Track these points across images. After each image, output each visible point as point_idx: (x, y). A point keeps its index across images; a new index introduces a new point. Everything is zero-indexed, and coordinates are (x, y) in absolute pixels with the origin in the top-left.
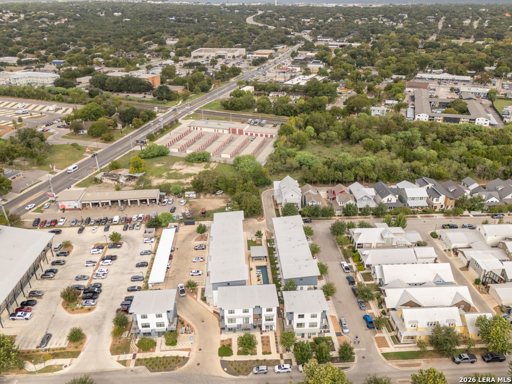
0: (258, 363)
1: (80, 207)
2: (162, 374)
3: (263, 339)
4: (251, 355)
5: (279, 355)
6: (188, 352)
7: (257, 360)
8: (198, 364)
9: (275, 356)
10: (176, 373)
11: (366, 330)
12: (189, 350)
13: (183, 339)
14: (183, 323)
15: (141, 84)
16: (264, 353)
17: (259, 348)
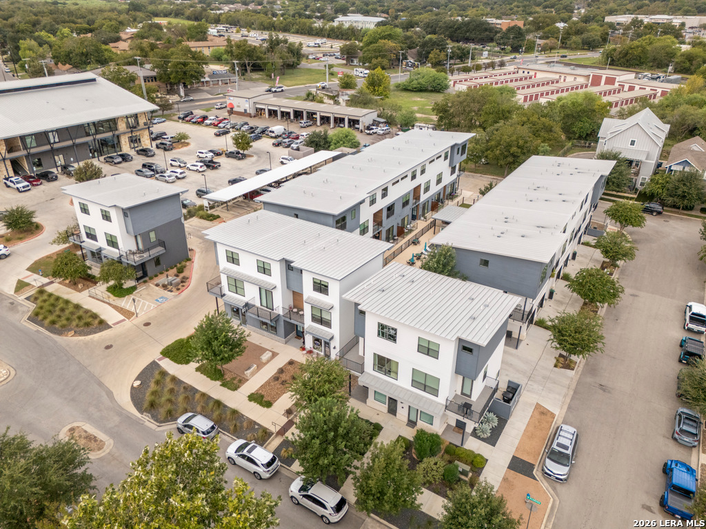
0: (215, 410)
1: (252, 112)
2: (38, 331)
3: (289, 367)
4: (223, 385)
5: (285, 420)
6: (122, 317)
7: (218, 403)
8: (108, 347)
9: (271, 418)
10: (55, 342)
11: (649, 509)
12: (128, 314)
13: (148, 294)
14: (180, 271)
15: (486, 30)
16: (256, 398)
17: (256, 380)
